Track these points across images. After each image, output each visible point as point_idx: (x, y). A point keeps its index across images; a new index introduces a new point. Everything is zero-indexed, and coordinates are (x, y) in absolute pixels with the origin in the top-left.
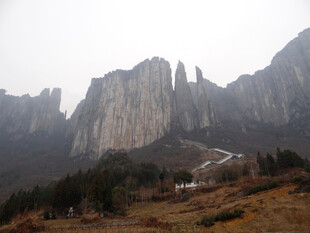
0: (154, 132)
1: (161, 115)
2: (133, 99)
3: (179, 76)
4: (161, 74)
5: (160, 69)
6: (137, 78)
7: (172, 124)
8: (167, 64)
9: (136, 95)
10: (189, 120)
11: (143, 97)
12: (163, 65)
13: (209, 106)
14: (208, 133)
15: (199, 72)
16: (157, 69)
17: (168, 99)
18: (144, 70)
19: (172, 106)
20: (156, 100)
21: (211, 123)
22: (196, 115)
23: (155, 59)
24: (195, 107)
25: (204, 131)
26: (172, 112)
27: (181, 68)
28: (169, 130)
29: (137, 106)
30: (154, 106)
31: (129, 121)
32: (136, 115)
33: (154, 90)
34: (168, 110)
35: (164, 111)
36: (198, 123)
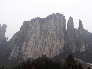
0: (55, 51)
1: (59, 42)
2: (45, 33)
3: (70, 24)
4: (60, 22)
5: (60, 19)
6: (48, 23)
7: (64, 48)
8: (64, 17)
9: (47, 31)
10: (74, 47)
11: (50, 32)
12: (62, 17)
13: (85, 40)
14: (85, 55)
15: (81, 23)
16: (58, 19)
17: (63, 34)
18: (51, 19)
19: (65, 39)
20: (57, 35)
21: (86, 50)
22: (78, 45)
23: (58, 14)
24: (77, 40)
25: (82, 53)
26: (65, 42)
27: (71, 19)
28: (63, 51)
29: (47, 37)
30: (56, 38)
31: (42, 44)
32: (46, 41)
33: (56, 30)
34: (63, 41)
35: (60, 41)
36: (79, 50)
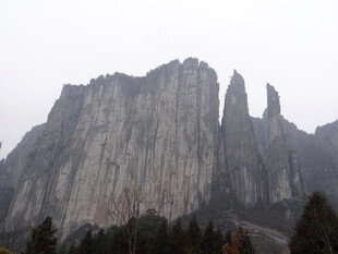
0: (180, 200)
1: (195, 166)
2: (142, 132)
3: (234, 100)
4: (199, 92)
5: (199, 81)
6: (153, 93)
7: (214, 187)
8: (212, 74)
9: (150, 125)
10: (248, 184)
11: (163, 129)
12: (204, 75)
13: (290, 161)
14: (288, 213)
15: (273, 97)
16: (192, 80)
17: (210, 138)
18: (167, 81)
19: (216, 153)
20: (187, 138)
21: (294, 195)
22: (264, 177)
23: (192, 62)
24: (260, 160)
25: (280, 207)
26: (217, 165)
27: (237, 83)
28: (208, 198)
29: (151, 145)
30: (183, 149)
31: (131, 172)
32: (147, 162)
33: (185, 119)
34: (209, 160)
35: (200, 161)
36: (267, 194)
